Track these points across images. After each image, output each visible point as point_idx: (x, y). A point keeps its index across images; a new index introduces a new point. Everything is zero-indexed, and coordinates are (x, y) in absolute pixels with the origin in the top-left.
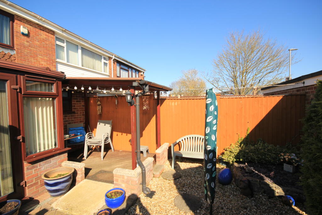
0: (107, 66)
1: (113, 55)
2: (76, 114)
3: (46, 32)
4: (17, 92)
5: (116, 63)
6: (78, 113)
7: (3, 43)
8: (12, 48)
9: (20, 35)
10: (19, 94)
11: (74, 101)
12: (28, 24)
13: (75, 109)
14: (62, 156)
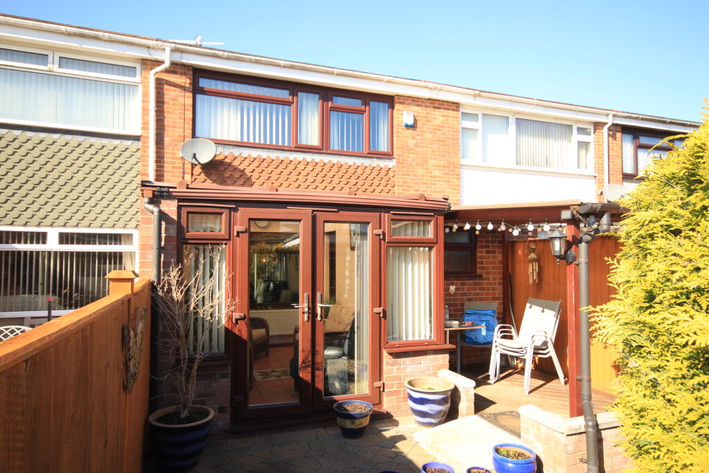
0: (587, 149)
1: (607, 115)
2: (485, 281)
3: (444, 109)
4: (380, 239)
5: (619, 135)
6: (489, 279)
7: (379, 150)
8: (390, 155)
9: (403, 129)
10: (382, 242)
11: (482, 252)
12: (414, 105)
13: (483, 268)
14: (440, 356)
